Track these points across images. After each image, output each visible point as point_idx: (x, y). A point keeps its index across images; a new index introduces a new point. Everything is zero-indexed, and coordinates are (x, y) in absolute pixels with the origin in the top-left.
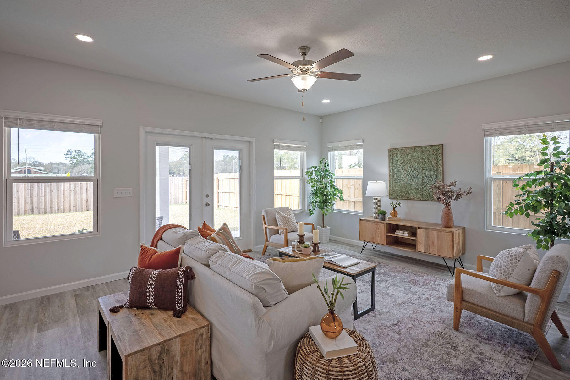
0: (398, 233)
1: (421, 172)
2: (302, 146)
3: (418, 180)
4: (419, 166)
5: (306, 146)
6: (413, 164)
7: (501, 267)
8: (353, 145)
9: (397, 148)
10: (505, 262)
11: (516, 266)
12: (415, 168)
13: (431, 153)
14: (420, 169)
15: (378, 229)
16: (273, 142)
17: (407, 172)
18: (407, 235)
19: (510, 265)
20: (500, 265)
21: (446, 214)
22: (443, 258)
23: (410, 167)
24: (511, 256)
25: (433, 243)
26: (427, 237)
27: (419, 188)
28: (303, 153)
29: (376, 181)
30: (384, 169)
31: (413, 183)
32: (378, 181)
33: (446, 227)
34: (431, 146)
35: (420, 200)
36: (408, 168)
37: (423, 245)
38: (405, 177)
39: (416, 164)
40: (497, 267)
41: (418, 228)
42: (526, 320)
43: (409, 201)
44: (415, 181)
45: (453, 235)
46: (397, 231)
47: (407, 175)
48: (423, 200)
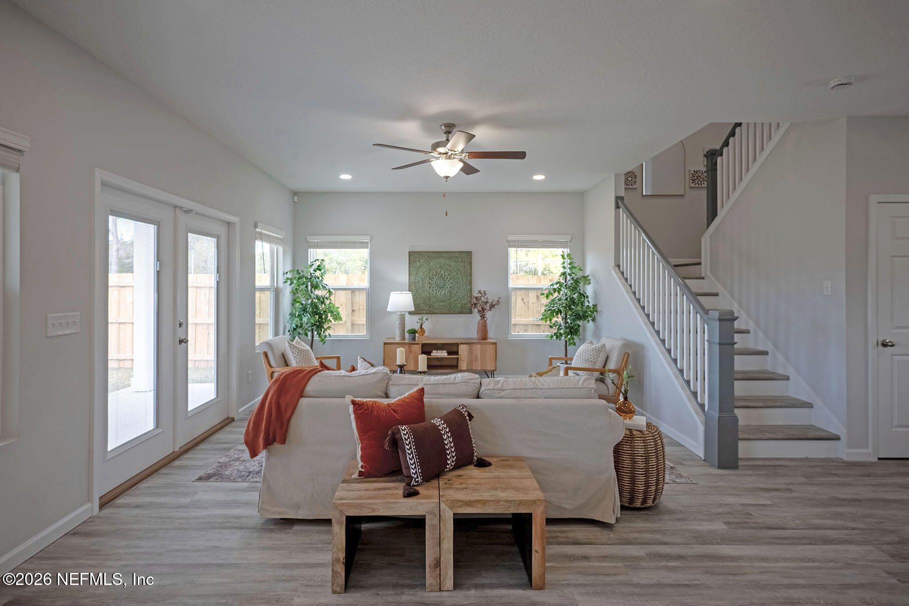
0: (435, 354)
1: (448, 281)
2: (275, 235)
3: (445, 290)
4: (446, 274)
5: (281, 237)
6: (439, 271)
7: (588, 359)
8: (355, 242)
9: (420, 252)
10: (591, 355)
11: (599, 356)
12: (441, 277)
13: (460, 260)
14: (447, 278)
15: (411, 352)
16: (256, 226)
17: (432, 281)
18: (447, 354)
19: (596, 356)
20: (587, 358)
21: (484, 325)
22: (486, 372)
23: (436, 276)
24: (596, 349)
25: (476, 358)
26: (471, 352)
27: (446, 300)
28: (275, 247)
29: (400, 292)
30: (403, 276)
31: (439, 294)
32: (403, 292)
33: (483, 339)
34: (460, 252)
35: (448, 313)
36: (433, 275)
37: (465, 362)
38: (430, 287)
39: (443, 272)
40: (585, 360)
41: (461, 344)
42: (610, 394)
43: (433, 315)
44: (442, 291)
45: (496, 346)
46: (433, 351)
47: (432, 284)
48: (450, 313)
